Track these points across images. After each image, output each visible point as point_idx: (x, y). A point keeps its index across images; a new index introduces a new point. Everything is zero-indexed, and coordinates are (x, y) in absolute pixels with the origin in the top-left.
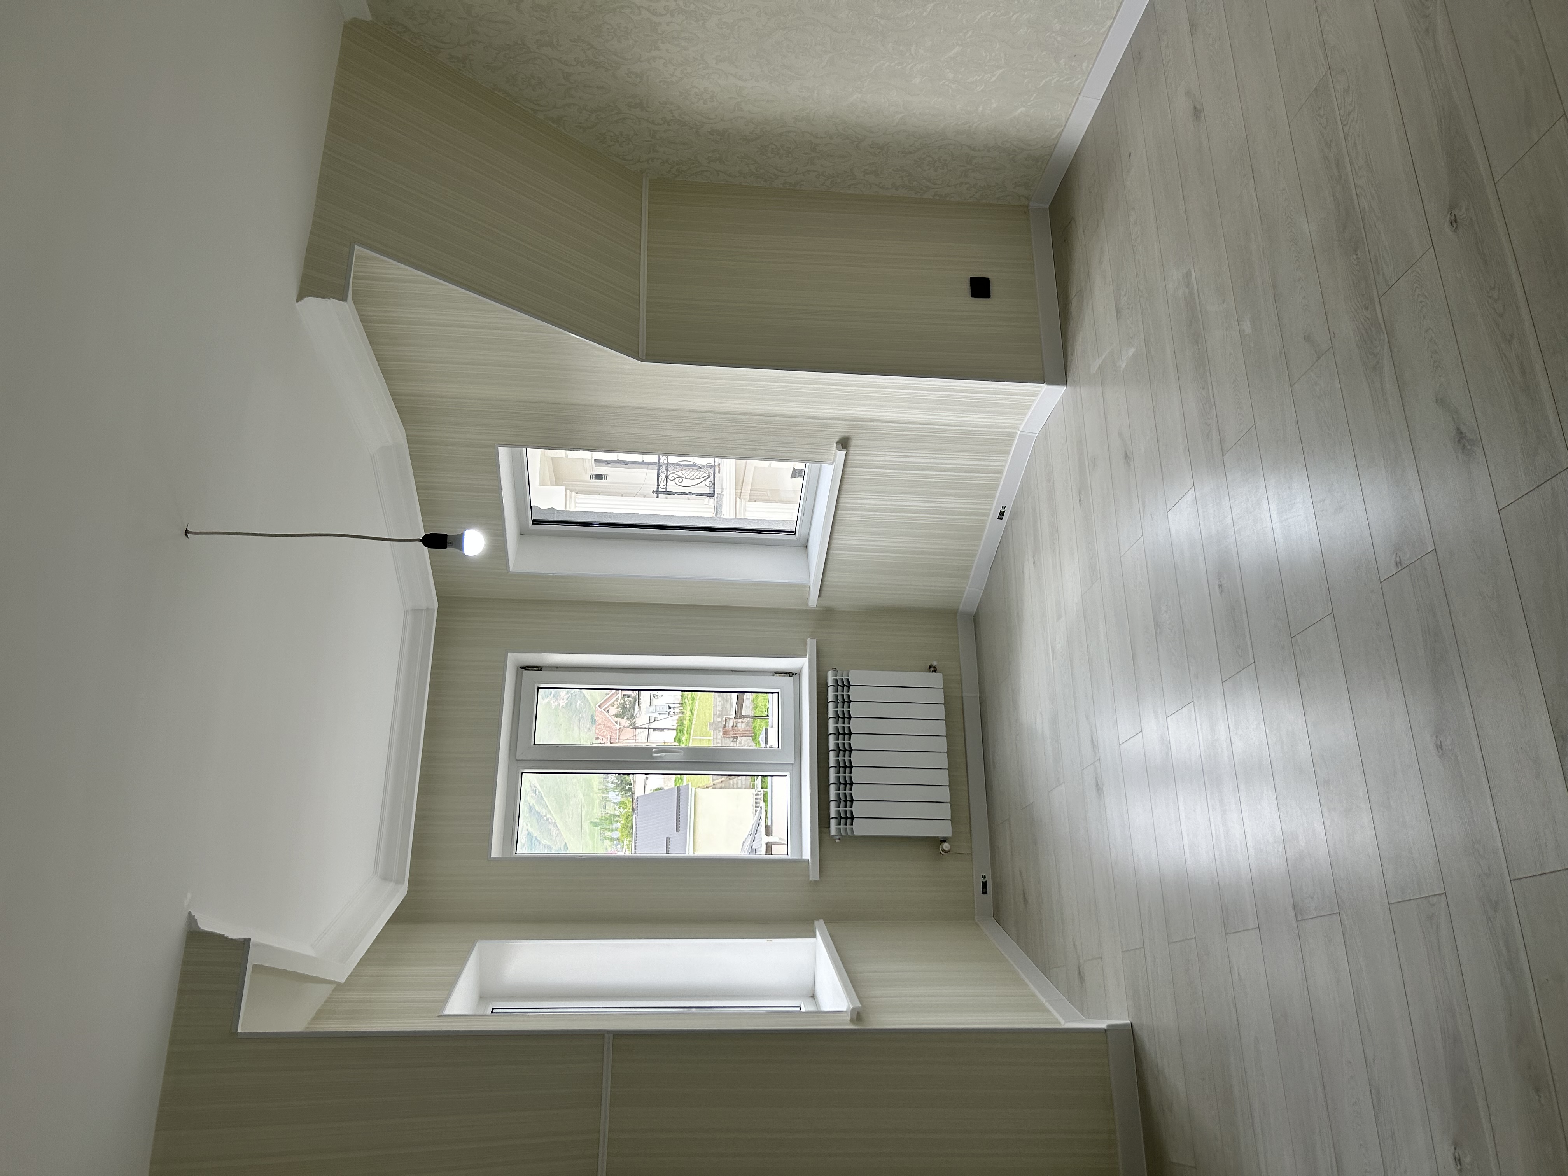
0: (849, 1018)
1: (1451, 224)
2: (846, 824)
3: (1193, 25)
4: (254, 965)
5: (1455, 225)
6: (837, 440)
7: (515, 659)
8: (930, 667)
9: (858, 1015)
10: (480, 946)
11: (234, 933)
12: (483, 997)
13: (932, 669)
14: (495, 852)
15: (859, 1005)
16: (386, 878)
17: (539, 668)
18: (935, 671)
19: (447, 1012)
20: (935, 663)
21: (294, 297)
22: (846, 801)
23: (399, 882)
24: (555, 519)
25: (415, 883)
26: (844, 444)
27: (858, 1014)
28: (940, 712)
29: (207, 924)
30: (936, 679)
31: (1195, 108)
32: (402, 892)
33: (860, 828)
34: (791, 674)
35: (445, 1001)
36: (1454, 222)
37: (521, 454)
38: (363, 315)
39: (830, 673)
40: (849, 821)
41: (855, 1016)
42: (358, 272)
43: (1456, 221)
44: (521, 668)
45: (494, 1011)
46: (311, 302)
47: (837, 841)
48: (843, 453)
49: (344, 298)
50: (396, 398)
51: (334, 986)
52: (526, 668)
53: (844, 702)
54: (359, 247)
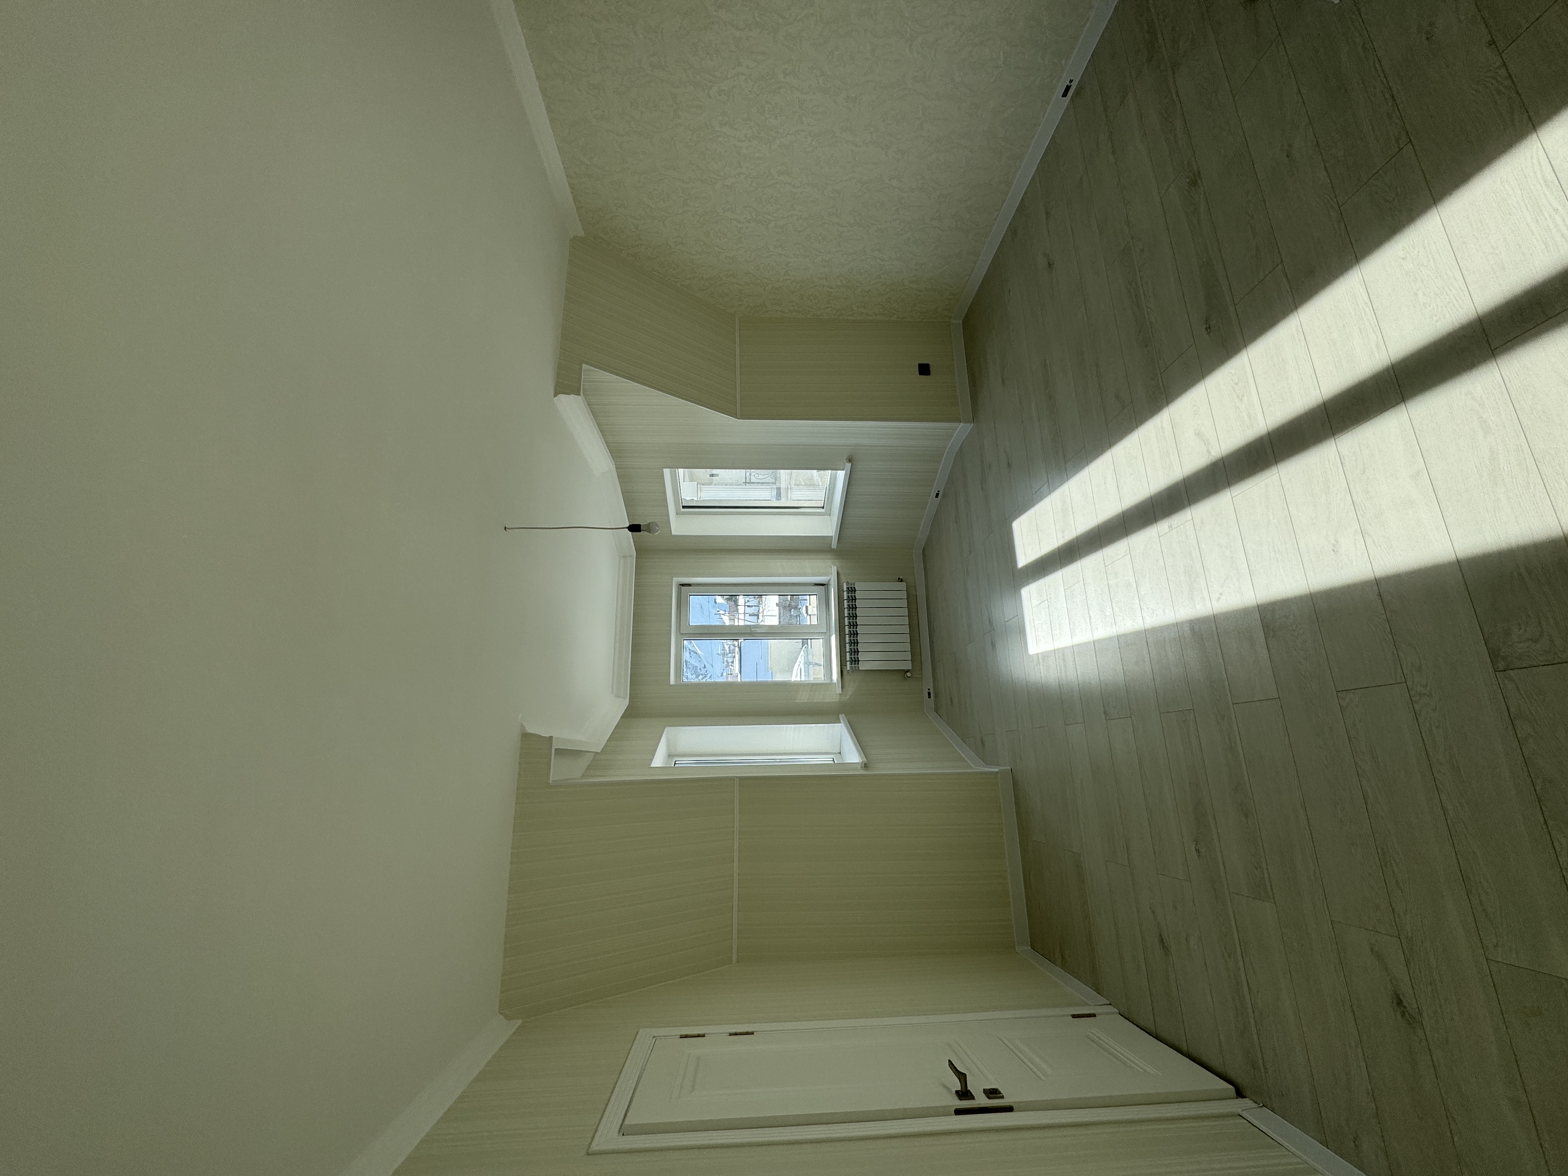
0: (860, 766)
1: (1207, 329)
2: (855, 664)
3: (1047, 213)
4: (555, 749)
5: (1208, 330)
6: (846, 457)
7: (677, 580)
8: (899, 579)
9: (866, 766)
10: (667, 729)
11: (545, 734)
12: (670, 756)
13: (900, 580)
14: (672, 681)
15: (865, 759)
16: (618, 696)
17: (690, 585)
18: (901, 581)
19: (652, 766)
20: (901, 577)
21: (553, 394)
22: (855, 652)
23: (625, 698)
24: (694, 505)
25: (631, 698)
26: (850, 460)
27: (865, 764)
28: (905, 603)
29: (530, 730)
30: (903, 585)
31: (1049, 263)
32: (626, 702)
33: (863, 666)
34: (823, 585)
35: (651, 760)
36: (1208, 328)
37: (675, 471)
38: (589, 402)
39: (845, 584)
40: (856, 662)
41: (863, 766)
42: (585, 378)
43: (1209, 327)
44: (680, 585)
45: (676, 762)
46: (562, 397)
47: (851, 673)
48: (850, 465)
49: (579, 395)
50: (608, 444)
51: (594, 754)
52: (683, 585)
53: (852, 599)
54: (585, 365)
